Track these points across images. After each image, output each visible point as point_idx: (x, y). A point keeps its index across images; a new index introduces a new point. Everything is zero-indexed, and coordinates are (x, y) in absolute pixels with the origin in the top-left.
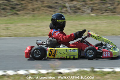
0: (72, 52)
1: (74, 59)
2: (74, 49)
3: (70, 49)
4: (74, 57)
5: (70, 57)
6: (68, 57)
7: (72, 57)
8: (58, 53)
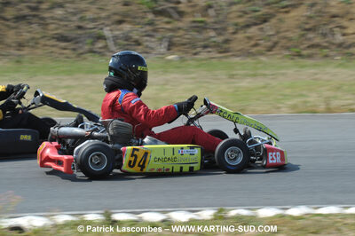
0: (186, 155)
1: (191, 172)
2: (191, 148)
3: (182, 148)
4: (191, 169)
5: (181, 168)
6: (177, 169)
7: (186, 169)
8: (152, 158)
